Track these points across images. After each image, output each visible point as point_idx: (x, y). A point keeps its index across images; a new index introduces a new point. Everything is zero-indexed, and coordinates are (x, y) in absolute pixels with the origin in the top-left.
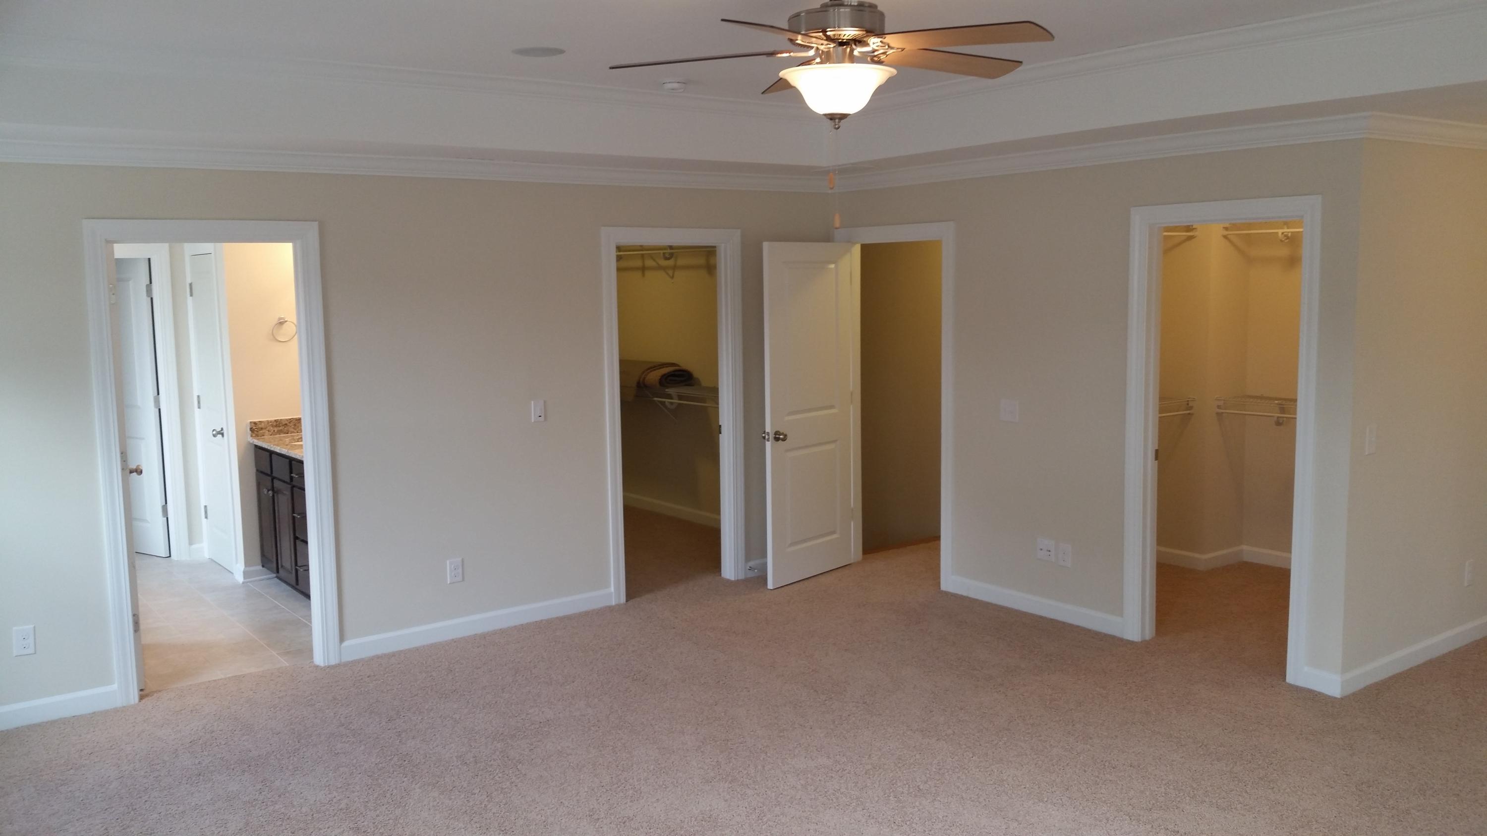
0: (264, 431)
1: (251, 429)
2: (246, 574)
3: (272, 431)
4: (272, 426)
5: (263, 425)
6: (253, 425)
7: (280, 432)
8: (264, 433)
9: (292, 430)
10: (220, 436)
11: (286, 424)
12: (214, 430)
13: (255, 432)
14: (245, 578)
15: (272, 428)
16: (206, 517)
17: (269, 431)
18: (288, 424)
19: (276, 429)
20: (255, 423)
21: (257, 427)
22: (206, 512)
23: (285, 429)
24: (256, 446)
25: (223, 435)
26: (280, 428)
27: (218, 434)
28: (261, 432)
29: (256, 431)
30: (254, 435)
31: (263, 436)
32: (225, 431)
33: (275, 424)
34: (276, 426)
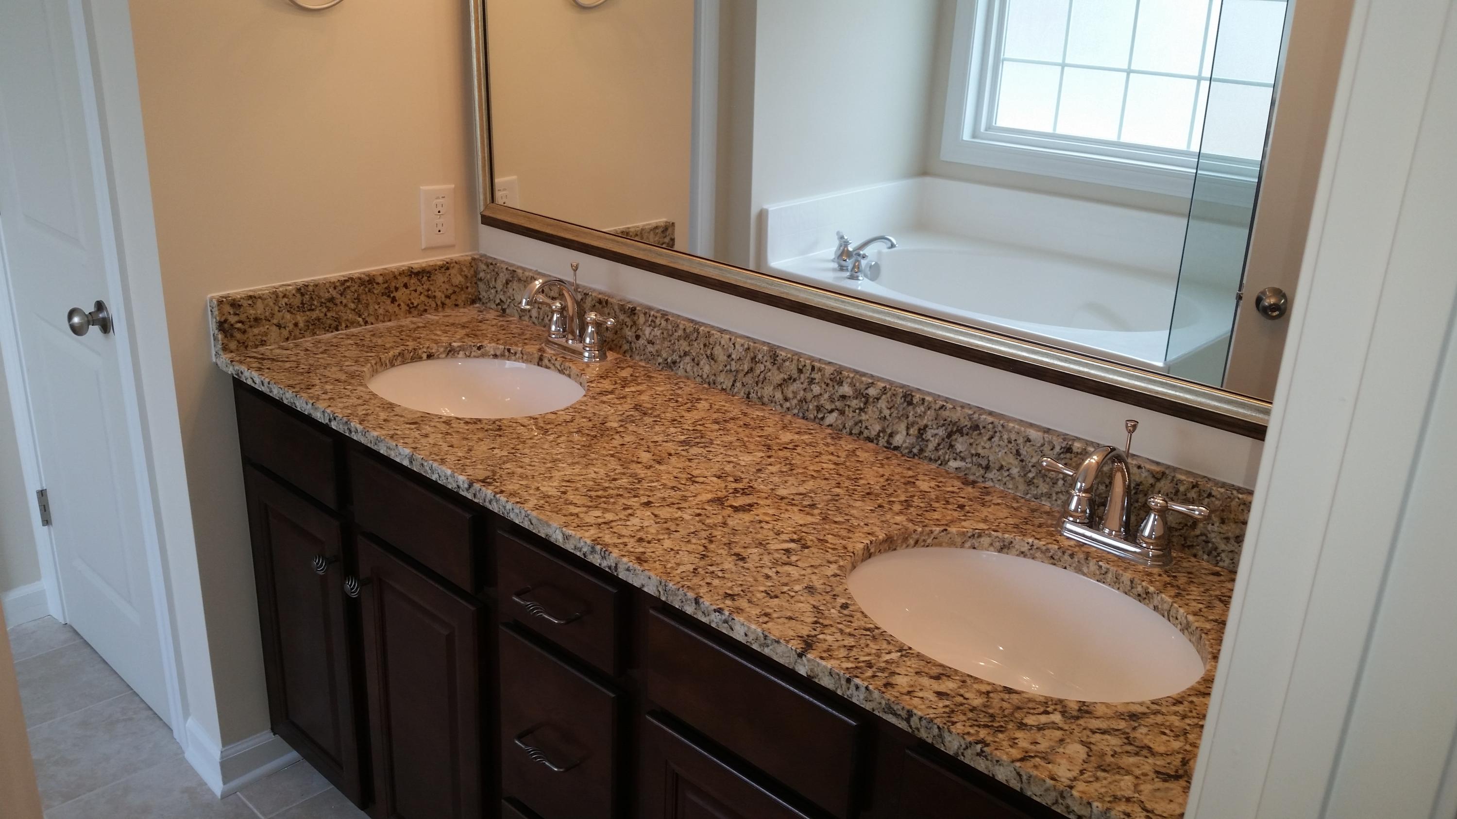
0: (262, 329)
1: (222, 326)
2: (228, 768)
3: (291, 326)
4: (290, 308)
5: (259, 309)
6: (227, 308)
7: (314, 326)
8: (266, 334)
9: (351, 316)
10: (94, 330)
11: (332, 300)
12: (71, 314)
13: (238, 335)
14: (226, 779)
15: (288, 316)
16: (47, 521)
17: (279, 326)
18: (338, 299)
19: (301, 319)
20: (235, 304)
21: (243, 317)
22: (45, 509)
23: (329, 315)
24: (239, 385)
25: (106, 326)
26: (314, 315)
27: (89, 323)
28: (256, 331)
29: (239, 329)
30: (233, 345)
31: (263, 343)
32: (115, 311)
33: (297, 301)
34: (302, 308)
